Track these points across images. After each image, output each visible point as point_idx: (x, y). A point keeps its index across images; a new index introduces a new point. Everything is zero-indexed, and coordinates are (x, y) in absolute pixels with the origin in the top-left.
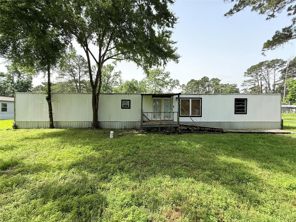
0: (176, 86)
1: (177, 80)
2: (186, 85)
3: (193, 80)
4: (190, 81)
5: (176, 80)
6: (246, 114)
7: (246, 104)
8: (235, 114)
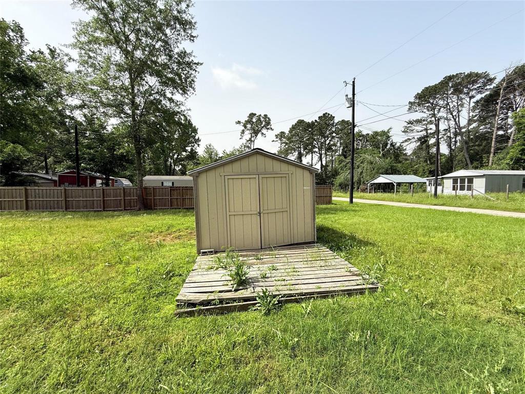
0: (264, 131)
1: (266, 116)
2: (287, 132)
3: (301, 122)
4: (296, 124)
5: (263, 115)
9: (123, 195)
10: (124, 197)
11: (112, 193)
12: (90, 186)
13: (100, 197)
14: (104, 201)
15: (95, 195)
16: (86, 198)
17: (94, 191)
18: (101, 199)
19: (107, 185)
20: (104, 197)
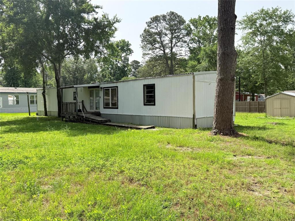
6: (154, 105)
7: (154, 92)
8: (145, 105)
9: (258, 105)
10: (259, 106)
11: (253, 104)
12: (244, 101)
13: (248, 106)
14: (250, 108)
15: (246, 106)
16: (243, 106)
17: (246, 103)
18: (249, 107)
19: (253, 100)
20: (250, 106)
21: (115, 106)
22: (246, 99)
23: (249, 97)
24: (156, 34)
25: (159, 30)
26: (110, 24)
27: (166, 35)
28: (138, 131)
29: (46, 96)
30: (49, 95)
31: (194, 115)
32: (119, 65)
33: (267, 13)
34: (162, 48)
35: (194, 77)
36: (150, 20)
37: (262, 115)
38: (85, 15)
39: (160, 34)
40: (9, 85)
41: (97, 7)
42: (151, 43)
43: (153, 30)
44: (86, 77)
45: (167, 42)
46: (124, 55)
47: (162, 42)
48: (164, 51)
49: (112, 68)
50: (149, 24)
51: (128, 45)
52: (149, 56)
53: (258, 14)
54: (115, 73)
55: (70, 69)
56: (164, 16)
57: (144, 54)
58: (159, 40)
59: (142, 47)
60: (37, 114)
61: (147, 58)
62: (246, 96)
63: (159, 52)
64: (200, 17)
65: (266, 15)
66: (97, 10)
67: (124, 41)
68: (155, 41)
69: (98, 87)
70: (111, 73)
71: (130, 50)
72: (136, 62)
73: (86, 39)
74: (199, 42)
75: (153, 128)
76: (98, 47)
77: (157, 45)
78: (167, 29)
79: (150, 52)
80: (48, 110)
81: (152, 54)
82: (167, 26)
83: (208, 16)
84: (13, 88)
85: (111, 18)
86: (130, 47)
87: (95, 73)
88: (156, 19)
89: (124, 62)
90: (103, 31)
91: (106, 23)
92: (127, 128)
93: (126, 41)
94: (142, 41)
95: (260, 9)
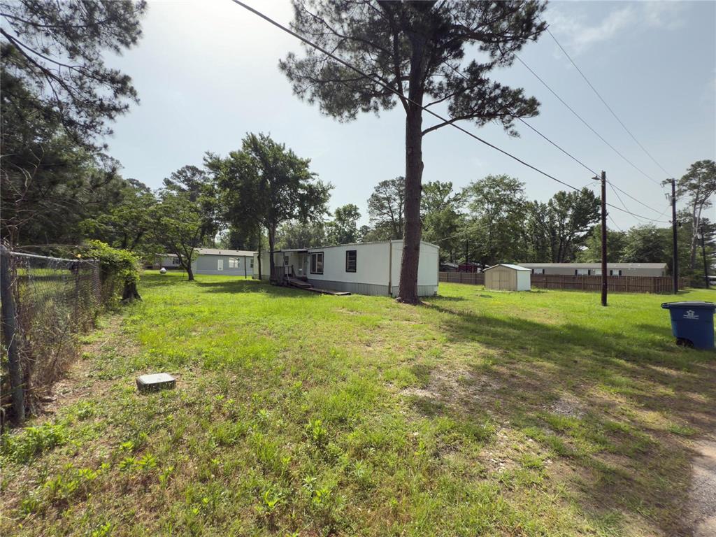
6: (355, 272)
7: (355, 259)
8: (347, 271)
21: (320, 272)
22: (475, 270)
23: (479, 269)
24: (384, 199)
25: (388, 195)
26: (324, 191)
27: (395, 200)
28: (331, 296)
29: (261, 260)
30: (264, 259)
31: (390, 283)
32: (346, 230)
33: (494, 180)
34: (390, 214)
35: (391, 245)
36: (378, 185)
37: (479, 288)
38: (301, 182)
39: (388, 199)
40: (234, 248)
41: (314, 174)
42: (378, 209)
43: (382, 196)
44: (312, 241)
45: (396, 207)
46: (351, 220)
47: (390, 208)
48: (392, 217)
49: (339, 233)
50: (377, 189)
51: (356, 209)
52: (376, 221)
53: (485, 182)
54: (341, 238)
55: (297, 233)
56: (393, 182)
57: (371, 220)
58: (387, 205)
59: (369, 212)
60: (253, 278)
61: (374, 223)
62: (476, 267)
63: (387, 218)
64: (430, 183)
65: (495, 182)
66: (313, 176)
67: (351, 206)
68: (382, 206)
69: (306, 252)
70: (337, 239)
71: (358, 214)
72: (365, 227)
73: (300, 205)
74: (429, 208)
75: (350, 294)
76: (312, 212)
77: (385, 211)
78: (396, 194)
79: (378, 217)
80: (262, 274)
81: (379, 219)
82: (396, 191)
83: (438, 182)
84: (235, 251)
85: (325, 184)
86: (358, 211)
87: (321, 238)
88: (385, 184)
89: (351, 227)
90: (317, 197)
91: (320, 190)
92: (321, 293)
93: (354, 205)
94: (369, 206)
95: (487, 176)
